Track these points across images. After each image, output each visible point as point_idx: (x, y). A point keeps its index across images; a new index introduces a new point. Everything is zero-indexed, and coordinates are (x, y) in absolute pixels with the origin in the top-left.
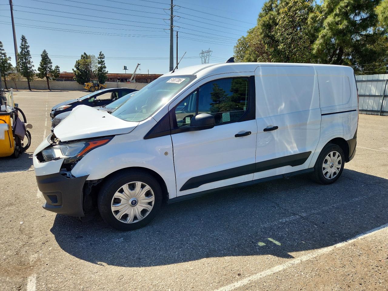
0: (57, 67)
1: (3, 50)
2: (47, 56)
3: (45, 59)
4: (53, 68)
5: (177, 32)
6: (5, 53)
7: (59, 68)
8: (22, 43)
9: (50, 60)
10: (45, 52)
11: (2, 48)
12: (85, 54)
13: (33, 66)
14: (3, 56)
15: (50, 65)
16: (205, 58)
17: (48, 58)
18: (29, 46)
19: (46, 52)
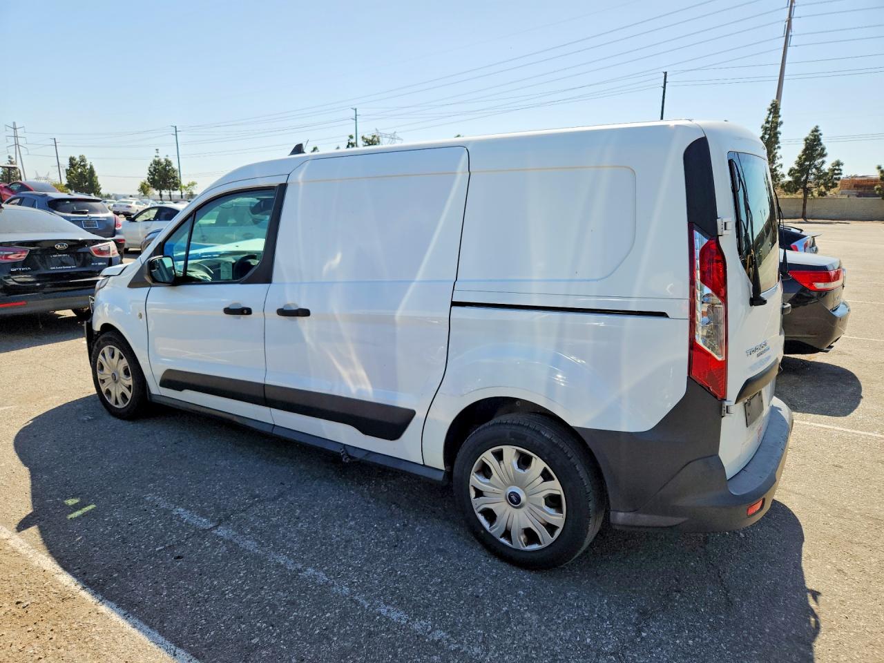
0: (838, 164)
2: (819, 140)
3: (813, 147)
4: (826, 167)
8: (769, 117)
9: (823, 149)
13: (781, 165)
15: (820, 160)
17: (821, 144)
18: (781, 123)
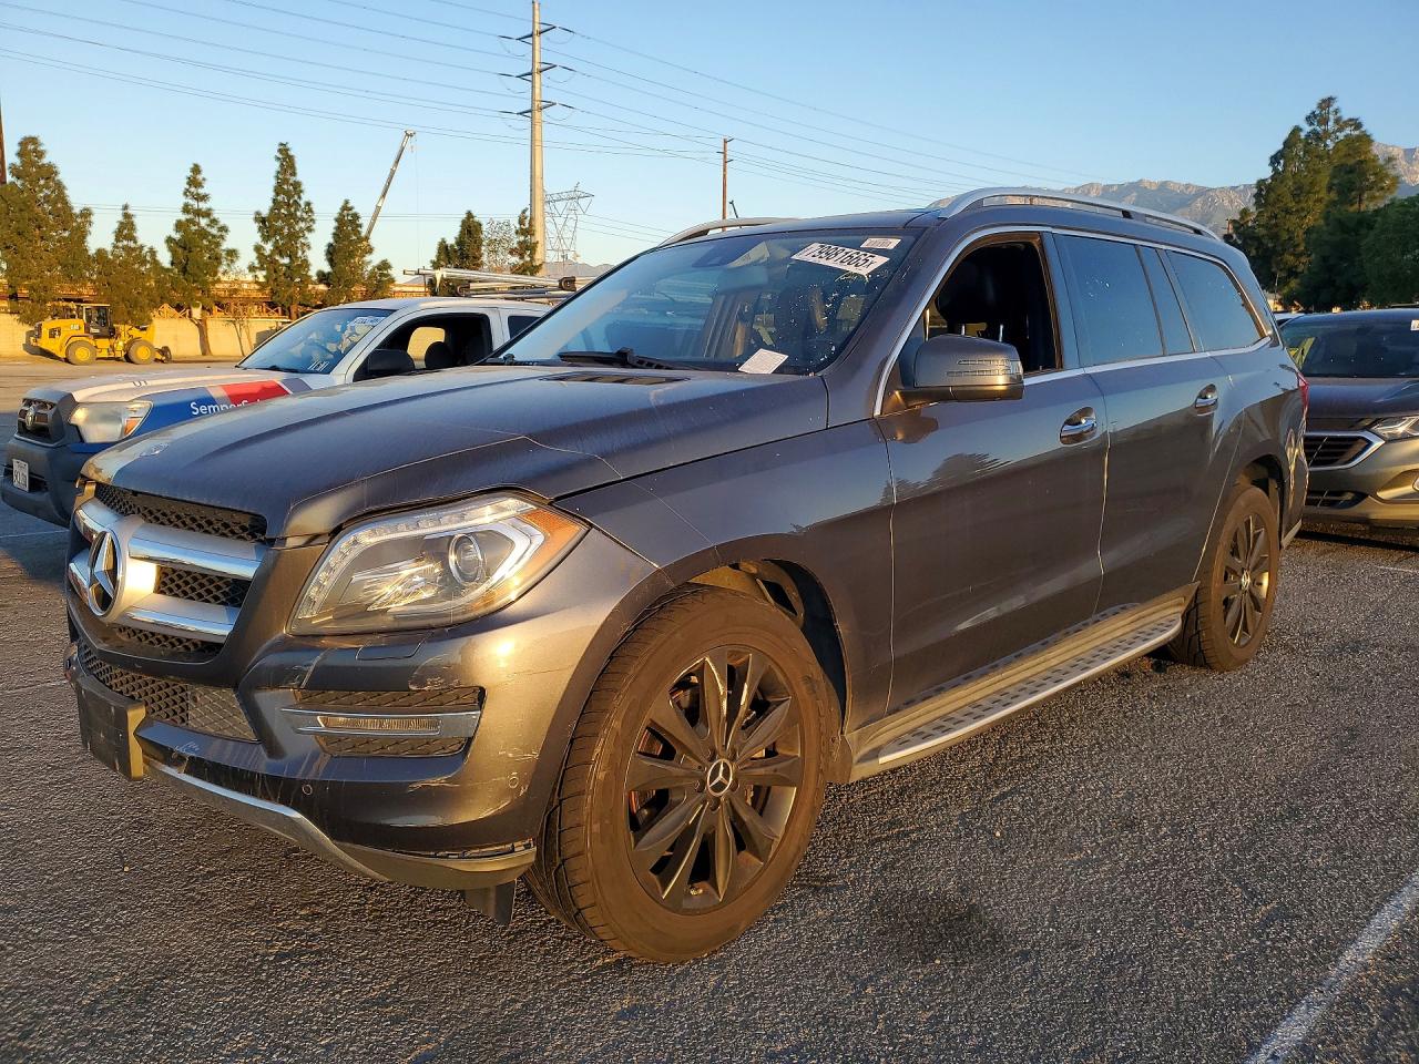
1: (203, 198)
5: (725, 142)
6: (210, 209)
7: (390, 267)
10: (346, 207)
11: (201, 191)
12: (470, 215)
14: (204, 222)
16: (560, 221)
19: (351, 209)
